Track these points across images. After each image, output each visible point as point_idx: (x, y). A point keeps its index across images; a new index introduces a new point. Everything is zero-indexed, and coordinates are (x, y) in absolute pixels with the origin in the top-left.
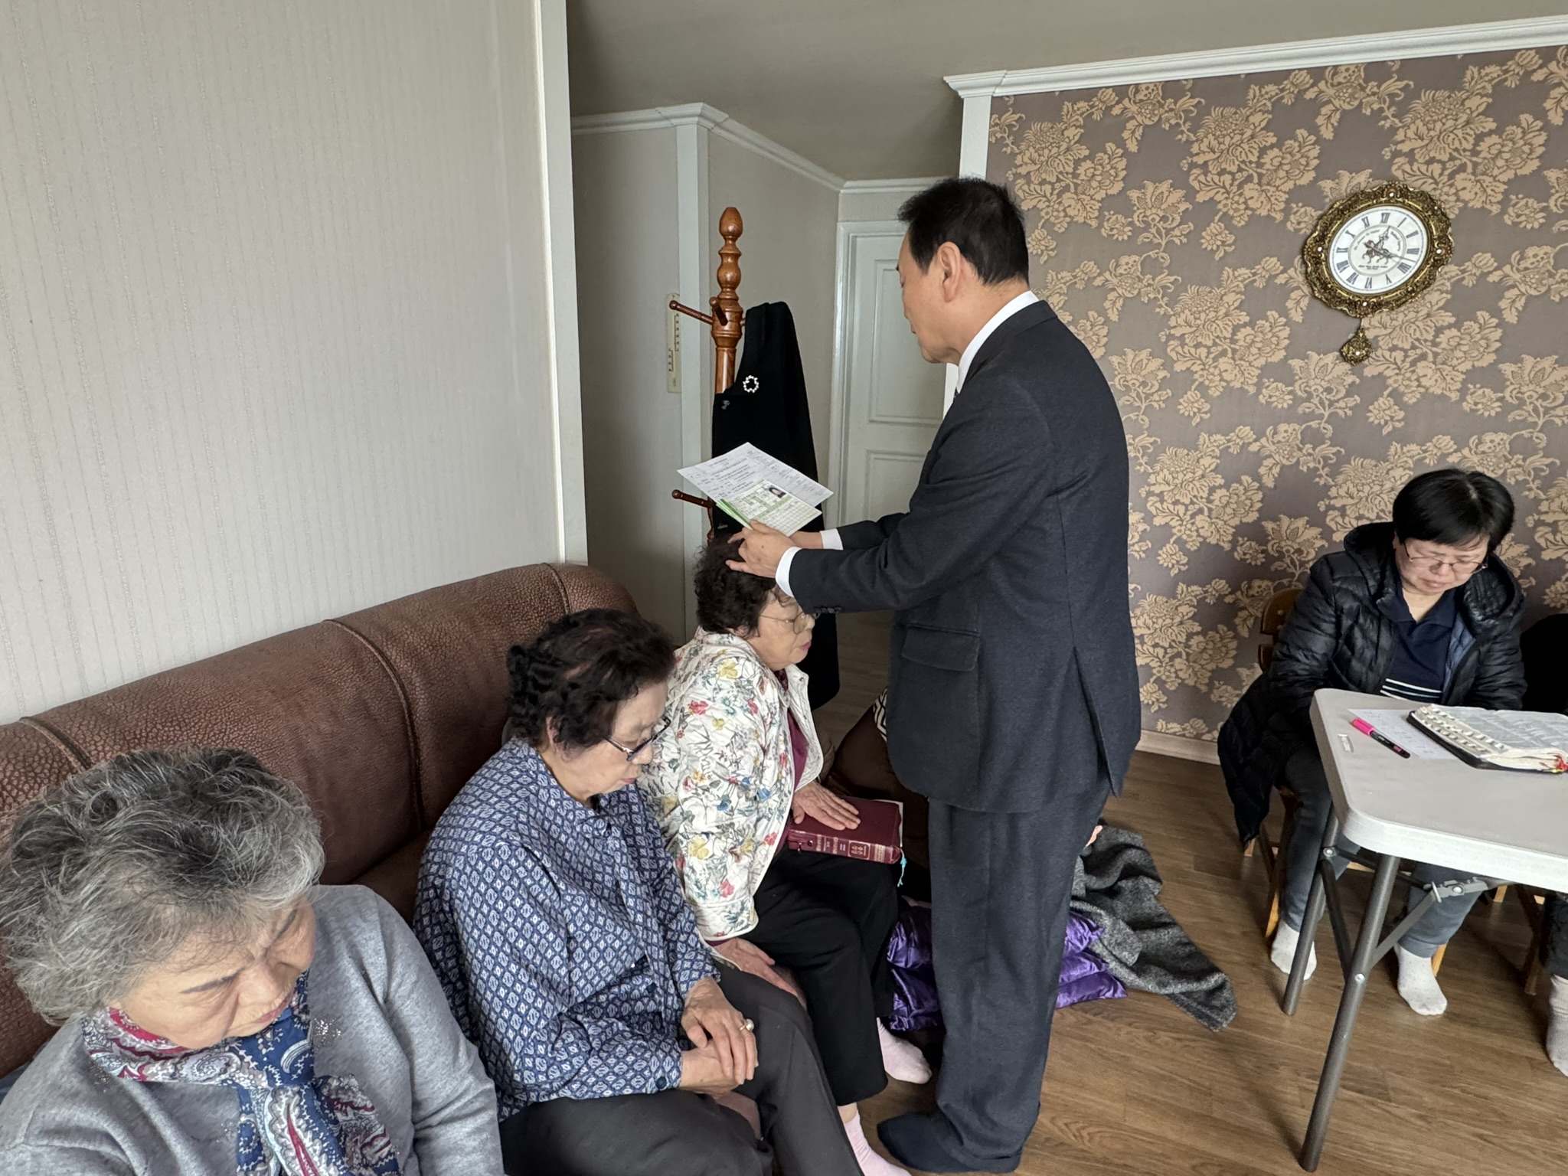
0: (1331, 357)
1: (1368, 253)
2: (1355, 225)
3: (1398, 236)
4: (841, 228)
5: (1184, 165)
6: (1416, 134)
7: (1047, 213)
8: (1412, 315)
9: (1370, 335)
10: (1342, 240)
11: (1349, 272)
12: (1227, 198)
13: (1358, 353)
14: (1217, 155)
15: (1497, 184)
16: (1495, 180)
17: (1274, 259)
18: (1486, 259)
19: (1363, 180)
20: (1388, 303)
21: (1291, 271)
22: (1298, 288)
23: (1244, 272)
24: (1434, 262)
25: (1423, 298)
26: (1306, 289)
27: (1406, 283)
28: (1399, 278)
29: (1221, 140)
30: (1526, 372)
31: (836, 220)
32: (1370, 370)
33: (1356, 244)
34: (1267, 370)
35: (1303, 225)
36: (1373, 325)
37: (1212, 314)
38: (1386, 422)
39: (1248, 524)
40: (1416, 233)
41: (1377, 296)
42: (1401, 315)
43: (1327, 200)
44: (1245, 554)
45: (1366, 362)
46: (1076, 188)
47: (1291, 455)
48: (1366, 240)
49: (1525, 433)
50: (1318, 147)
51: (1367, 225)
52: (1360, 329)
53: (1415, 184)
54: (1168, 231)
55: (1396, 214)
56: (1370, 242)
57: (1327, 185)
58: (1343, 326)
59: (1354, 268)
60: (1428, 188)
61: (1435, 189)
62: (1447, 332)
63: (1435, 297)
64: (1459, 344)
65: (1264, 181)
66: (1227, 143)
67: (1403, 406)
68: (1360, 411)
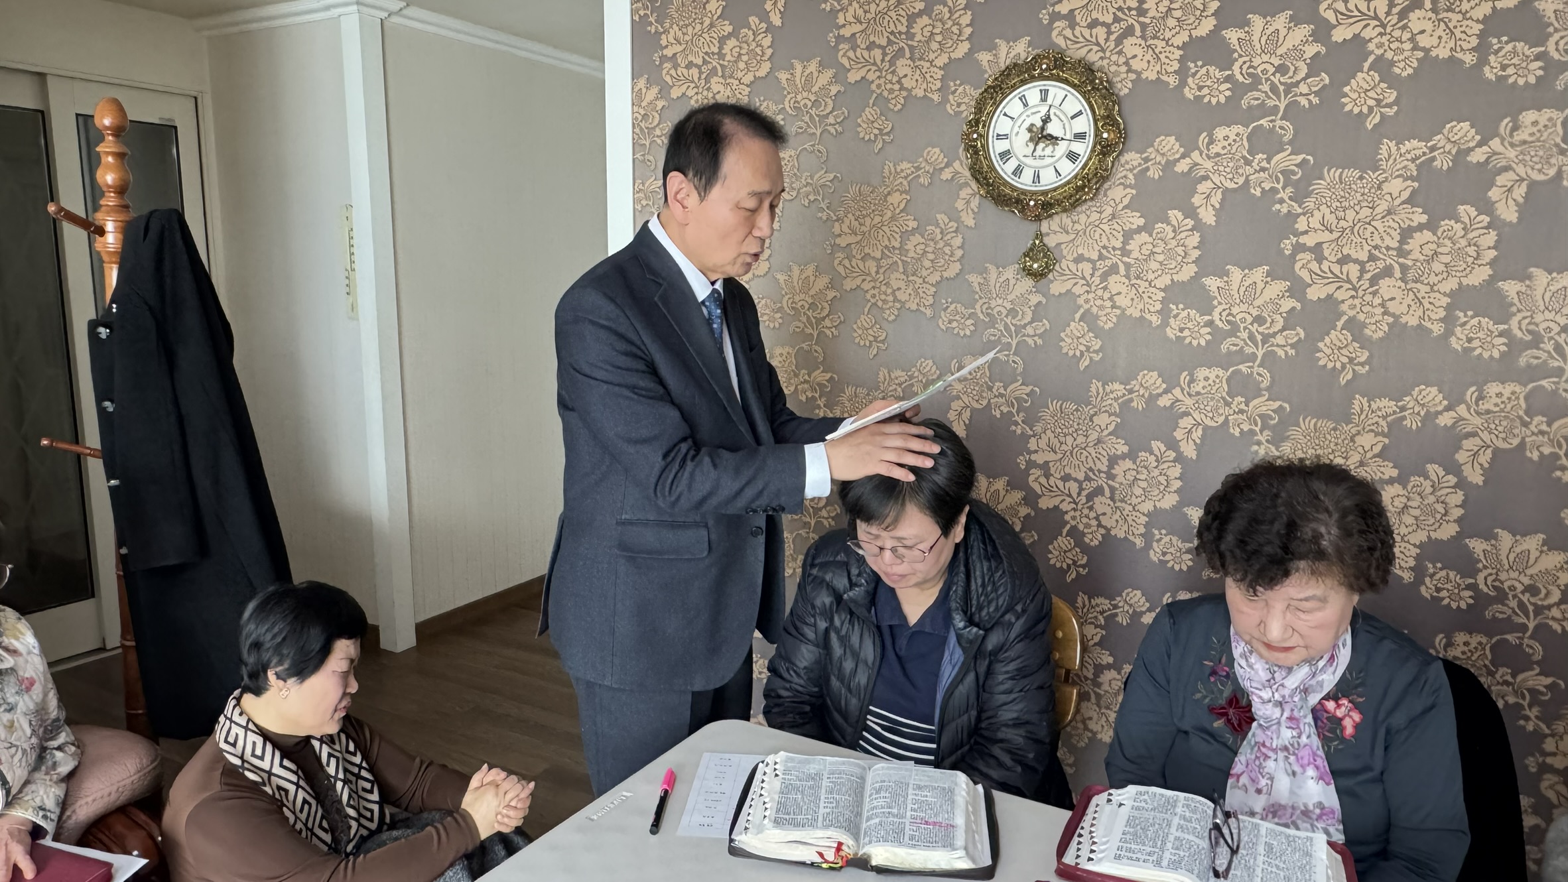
0: (1010, 272)
1: (1031, 139)
2: (1012, 105)
3: (1063, 118)
8: (1095, 216)
9: (1051, 241)
10: (1000, 124)
11: (1011, 165)
12: (879, 77)
13: (1035, 266)
14: (865, 26)
18: (1169, 144)
19: (1021, 50)
20: (1059, 202)
21: (957, 164)
22: (967, 184)
24: (1104, 149)
25: (1105, 195)
26: (974, 185)
27: (1076, 177)
28: (1069, 170)
29: (866, 8)
30: (1235, 287)
32: (1057, 287)
33: (1016, 129)
35: (963, 107)
36: (1055, 230)
40: (1080, 113)
41: (1045, 193)
42: (1085, 216)
43: (986, 76)
45: (1050, 276)
48: (1027, 124)
50: (969, 13)
51: (1026, 105)
52: (1039, 236)
53: (1076, 53)
55: (1057, 91)
56: (1032, 125)
57: (984, 57)
58: (1019, 232)
59: (1018, 159)
61: (1102, 58)
63: (1117, 193)
64: (1153, 253)
66: (872, 11)
67: (1098, 333)
68: (1051, 337)
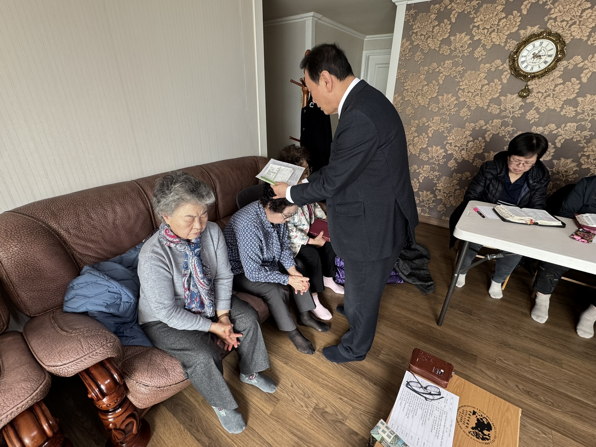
0: (516, 95)
1: (533, 57)
2: (530, 47)
3: (545, 50)
4: (364, 53)
5: (471, 27)
6: (559, 11)
7: (422, 46)
8: (547, 80)
9: (530, 87)
10: (524, 53)
11: (525, 64)
12: (485, 38)
13: (525, 94)
14: (483, 22)
15: (588, 29)
16: (587, 27)
17: (499, 60)
18: (578, 58)
19: (536, 29)
20: (538, 76)
21: (505, 65)
22: (507, 71)
23: (488, 65)
24: (557, 60)
25: (552, 74)
26: (509, 71)
27: (545, 68)
28: (543, 66)
29: (485, 16)
30: (587, 100)
31: (363, 50)
32: (528, 101)
33: (529, 54)
34: (492, 101)
35: (511, 47)
36: (532, 85)
37: (475, 81)
38: (532, 119)
39: (479, 154)
40: (552, 49)
41: (534, 73)
42: (542, 80)
43: (521, 38)
44: (477, 164)
45: (528, 97)
46: (432, 37)
47: (497, 130)
48: (533, 53)
49: (583, 123)
50: (520, 18)
51: (534, 47)
52: (527, 85)
53: (554, 31)
54: (463, 51)
55: (546, 42)
56: (535, 53)
57: (522, 32)
58: (520, 84)
59: (527, 63)
60: (560, 32)
61: (562, 32)
62: (559, 86)
63: (556, 73)
64: (563, 91)
65: (499, 31)
66: (487, 17)
67: (539, 113)
68: (523, 115)
